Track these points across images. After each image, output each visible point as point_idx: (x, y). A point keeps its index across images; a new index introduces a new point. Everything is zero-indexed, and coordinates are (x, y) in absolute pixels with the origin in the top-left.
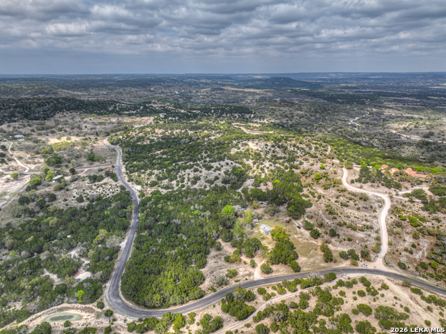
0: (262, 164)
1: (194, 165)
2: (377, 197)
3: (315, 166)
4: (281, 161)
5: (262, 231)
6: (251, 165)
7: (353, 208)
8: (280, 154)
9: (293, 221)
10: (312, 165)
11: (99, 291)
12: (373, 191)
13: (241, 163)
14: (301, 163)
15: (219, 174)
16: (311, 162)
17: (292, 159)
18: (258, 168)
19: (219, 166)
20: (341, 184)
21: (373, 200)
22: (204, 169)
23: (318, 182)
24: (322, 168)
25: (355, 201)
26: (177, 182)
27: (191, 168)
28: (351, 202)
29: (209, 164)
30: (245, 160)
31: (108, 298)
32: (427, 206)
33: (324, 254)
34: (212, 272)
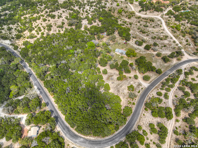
0: (84, 8)
1: (39, 16)
2: (156, 18)
3: (113, 4)
4: (94, 4)
5: (118, 53)
6: (78, 10)
7: (150, 27)
9: (128, 42)
10: (112, 4)
11: (60, 140)
12: (152, 15)
13: (72, 10)
14: (106, 4)
15: (63, 20)
16: (110, 3)
17: (100, 2)
18: (83, 11)
19: (59, 14)
20: (135, 14)
21: (156, 20)
22: (50, 18)
23: (121, 14)
24: (118, 5)
25: (149, 23)
26: (36, 31)
27: (39, 19)
28: (148, 24)
29: (51, 13)
30: (72, 7)
31: (70, 141)
32: (177, 18)
33: (160, 58)
34: (118, 91)
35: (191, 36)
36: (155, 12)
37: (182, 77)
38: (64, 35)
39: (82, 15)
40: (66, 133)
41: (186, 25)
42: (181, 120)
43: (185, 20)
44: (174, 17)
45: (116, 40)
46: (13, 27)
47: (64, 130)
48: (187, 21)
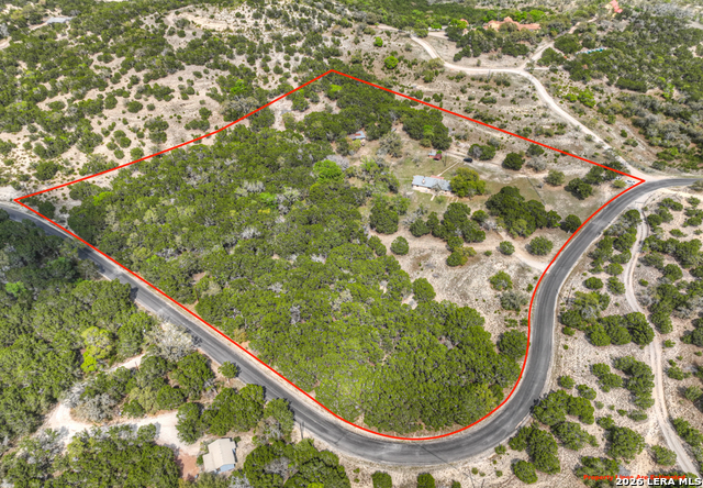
0: (268, 59)
1: (111, 96)
2: (514, 75)
3: (362, 43)
4: (299, 44)
5: (422, 190)
6: (247, 65)
7: (504, 103)
8: (286, 33)
9: (444, 154)
10: (357, 42)
12: (499, 67)
13: (225, 67)
14: (338, 43)
15: (202, 102)
16: (352, 38)
17: (315, 38)
18: (267, 70)
19: (184, 84)
20: (442, 67)
21: (514, 81)
22: (152, 100)
23: (398, 72)
24: (378, 45)
25: (496, 90)
26: (111, 147)
27: (112, 104)
28: (493, 94)
29: (151, 84)
30: (225, 58)
31: (359, 458)
32: (576, 71)
33: (562, 188)
34: (464, 296)
35: (629, 121)
36: (506, 57)
37: (642, 231)
38: (220, 152)
39: (266, 82)
40: (335, 440)
41: (606, 89)
42: (678, 341)
43: (599, 77)
44: (566, 69)
45: (403, 150)
46: (15, 141)
47: (324, 435)
48: (605, 80)
